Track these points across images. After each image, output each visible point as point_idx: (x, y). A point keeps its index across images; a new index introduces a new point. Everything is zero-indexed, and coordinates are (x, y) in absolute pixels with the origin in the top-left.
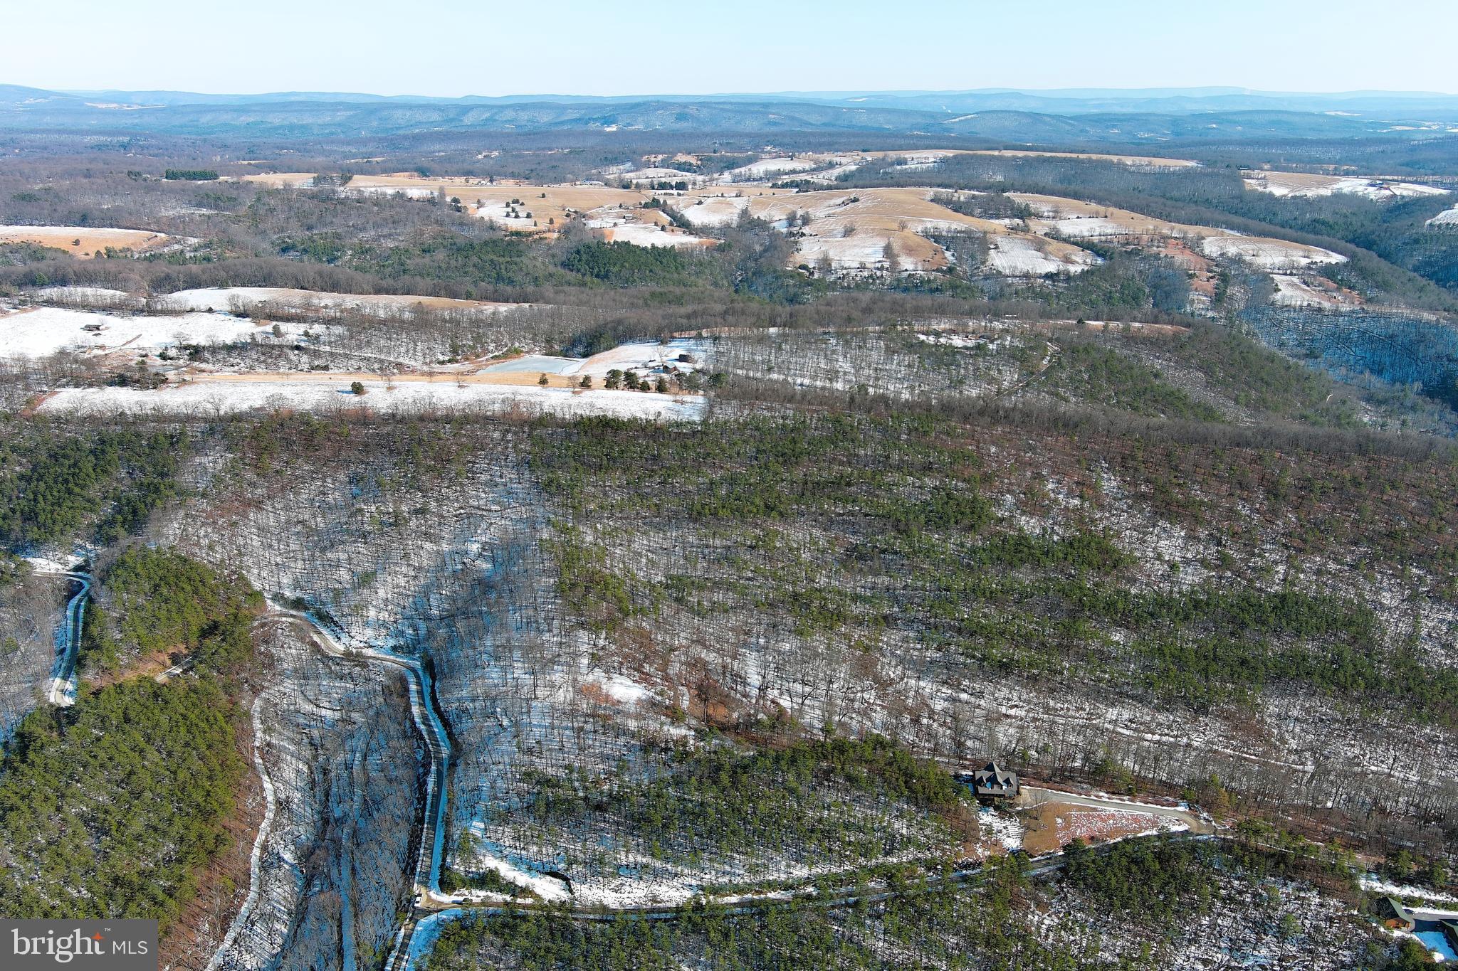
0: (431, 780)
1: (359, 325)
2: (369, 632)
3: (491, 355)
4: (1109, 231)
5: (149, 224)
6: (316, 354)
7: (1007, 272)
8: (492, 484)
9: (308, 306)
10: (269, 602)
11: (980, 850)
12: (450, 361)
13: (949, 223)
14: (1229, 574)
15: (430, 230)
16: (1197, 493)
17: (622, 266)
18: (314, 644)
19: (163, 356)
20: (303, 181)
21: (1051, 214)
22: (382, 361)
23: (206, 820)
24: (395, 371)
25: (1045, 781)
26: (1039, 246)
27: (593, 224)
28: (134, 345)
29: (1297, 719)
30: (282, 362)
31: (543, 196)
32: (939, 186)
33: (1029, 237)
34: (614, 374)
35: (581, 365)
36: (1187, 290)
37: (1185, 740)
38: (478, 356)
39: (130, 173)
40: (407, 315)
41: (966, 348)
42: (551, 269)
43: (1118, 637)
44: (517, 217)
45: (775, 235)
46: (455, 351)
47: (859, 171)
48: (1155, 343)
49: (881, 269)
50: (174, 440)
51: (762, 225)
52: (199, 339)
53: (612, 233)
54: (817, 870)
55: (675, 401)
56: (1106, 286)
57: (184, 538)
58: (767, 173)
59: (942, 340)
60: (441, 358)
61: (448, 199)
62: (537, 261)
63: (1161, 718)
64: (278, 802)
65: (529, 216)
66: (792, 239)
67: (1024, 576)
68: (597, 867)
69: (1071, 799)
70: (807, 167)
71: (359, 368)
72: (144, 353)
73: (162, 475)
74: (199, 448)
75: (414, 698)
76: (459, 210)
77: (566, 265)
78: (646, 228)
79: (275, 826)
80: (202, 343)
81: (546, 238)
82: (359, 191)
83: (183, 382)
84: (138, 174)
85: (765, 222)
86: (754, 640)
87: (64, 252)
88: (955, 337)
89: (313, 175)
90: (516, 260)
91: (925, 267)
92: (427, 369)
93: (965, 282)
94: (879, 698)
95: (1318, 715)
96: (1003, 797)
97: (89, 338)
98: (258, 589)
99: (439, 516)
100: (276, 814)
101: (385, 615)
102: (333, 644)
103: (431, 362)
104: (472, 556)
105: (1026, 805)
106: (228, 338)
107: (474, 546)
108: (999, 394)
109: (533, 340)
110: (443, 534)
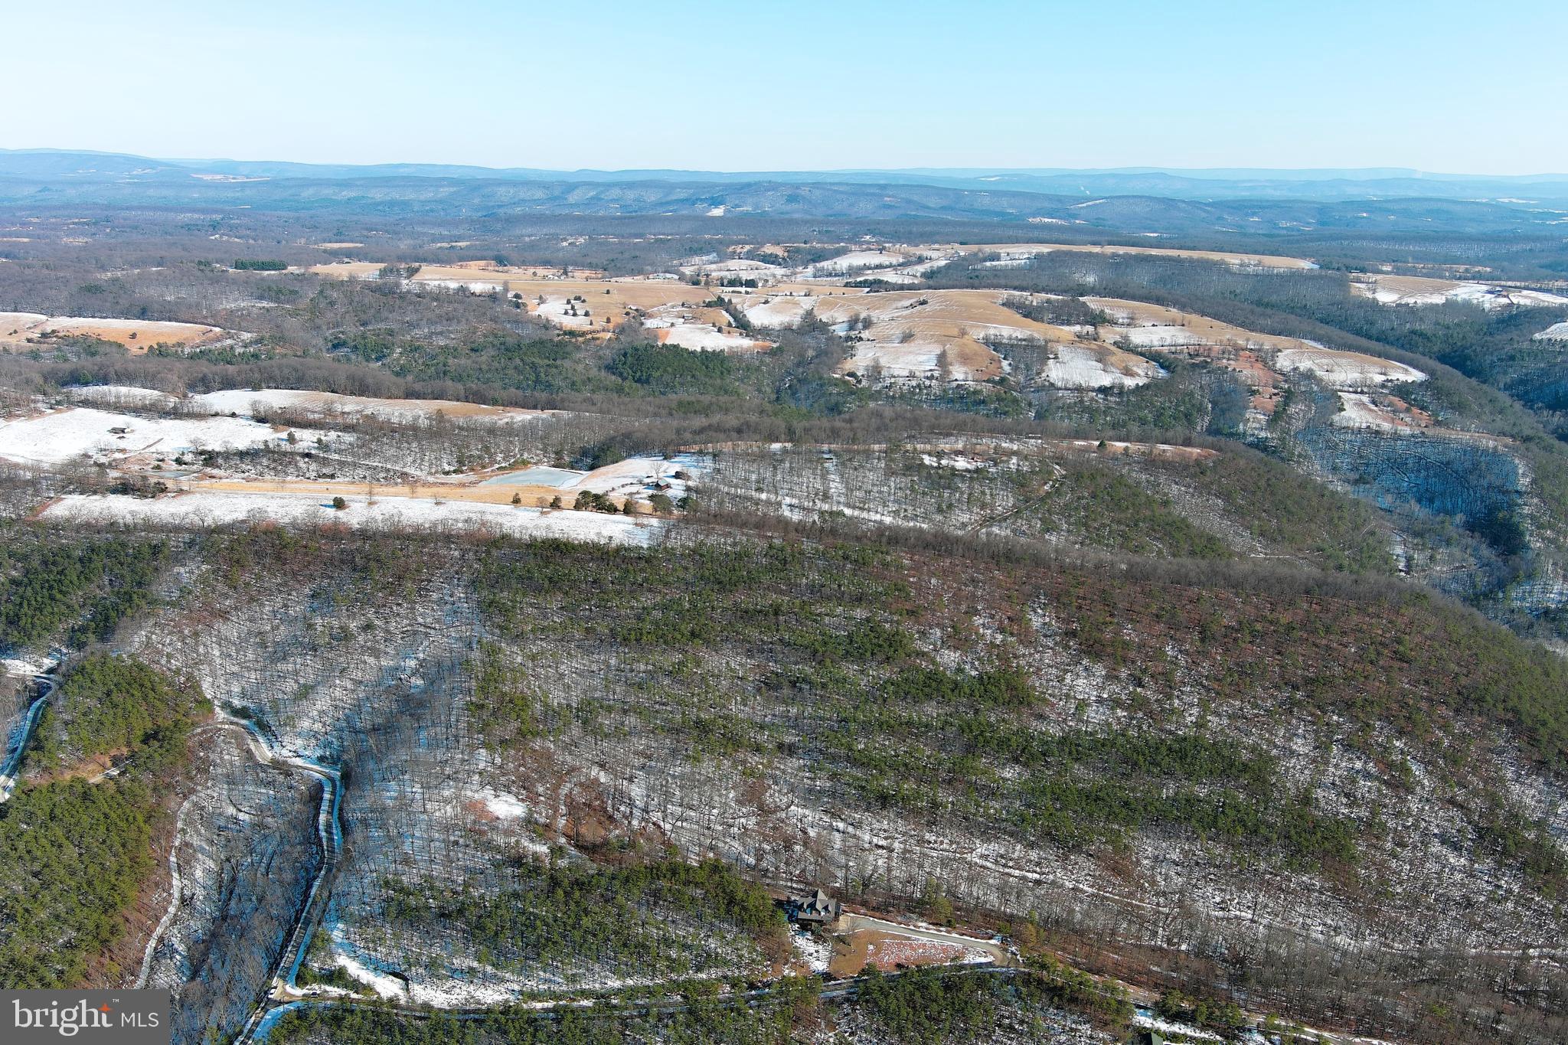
0: (317, 883)
1: (373, 431)
2: (299, 742)
3: (497, 466)
4: (1181, 341)
5: (206, 318)
6: (325, 462)
7: (1060, 384)
8: (441, 602)
9: (329, 412)
10: (218, 710)
11: (787, 971)
12: (455, 472)
13: (1014, 329)
14: (1140, 715)
15: (484, 327)
16: (1129, 633)
17: (665, 371)
18: (249, 751)
19: (179, 461)
20: (368, 271)
21: (1126, 321)
22: (388, 470)
23: (105, 912)
24: (399, 480)
25: (873, 909)
26: (1101, 357)
27: (650, 323)
28: (153, 449)
29: (1173, 862)
30: (291, 470)
31: (608, 292)
32: (1015, 288)
33: (1095, 347)
34: (585, 494)
35: (581, 478)
36: (1246, 408)
37: (1051, 877)
38: (484, 467)
39: (200, 263)
40: (423, 423)
41: (968, 471)
42: (594, 372)
43: (1008, 773)
44: (575, 315)
45: (832, 339)
46: (461, 462)
47: (947, 267)
48: (1176, 469)
49: (931, 378)
50: (156, 550)
51: (823, 327)
52: (213, 445)
53: (667, 333)
54: (629, 982)
55: (636, 524)
56: (1158, 401)
57: (148, 644)
58: (850, 268)
59: (944, 462)
60: (447, 468)
61: (510, 295)
62: (583, 364)
63: (1034, 855)
64: (182, 899)
65: (587, 314)
66: (847, 346)
67: (931, 710)
68: (437, 973)
69: (891, 928)
70: (894, 262)
71: (365, 477)
72: (161, 457)
73: (140, 584)
74: (178, 559)
75: (325, 806)
76: (518, 306)
77: (611, 368)
78: (703, 329)
79: (174, 921)
80: (217, 449)
81: (598, 339)
82: (422, 285)
83: (181, 492)
84: (208, 264)
85: (826, 325)
86: (653, 764)
87: (120, 346)
88: (959, 458)
89: (382, 265)
90: (559, 362)
91: (976, 377)
92: (431, 479)
93: (1015, 394)
94: (758, 824)
95: (1195, 858)
96: (820, 922)
97: (113, 441)
98: (209, 697)
99: (388, 631)
100: (179, 909)
101: (318, 726)
102: (264, 751)
103: (436, 472)
104: (408, 672)
105: (843, 931)
106: (242, 445)
107: (412, 663)
108: (991, 520)
109: (545, 450)
110: (388, 650)
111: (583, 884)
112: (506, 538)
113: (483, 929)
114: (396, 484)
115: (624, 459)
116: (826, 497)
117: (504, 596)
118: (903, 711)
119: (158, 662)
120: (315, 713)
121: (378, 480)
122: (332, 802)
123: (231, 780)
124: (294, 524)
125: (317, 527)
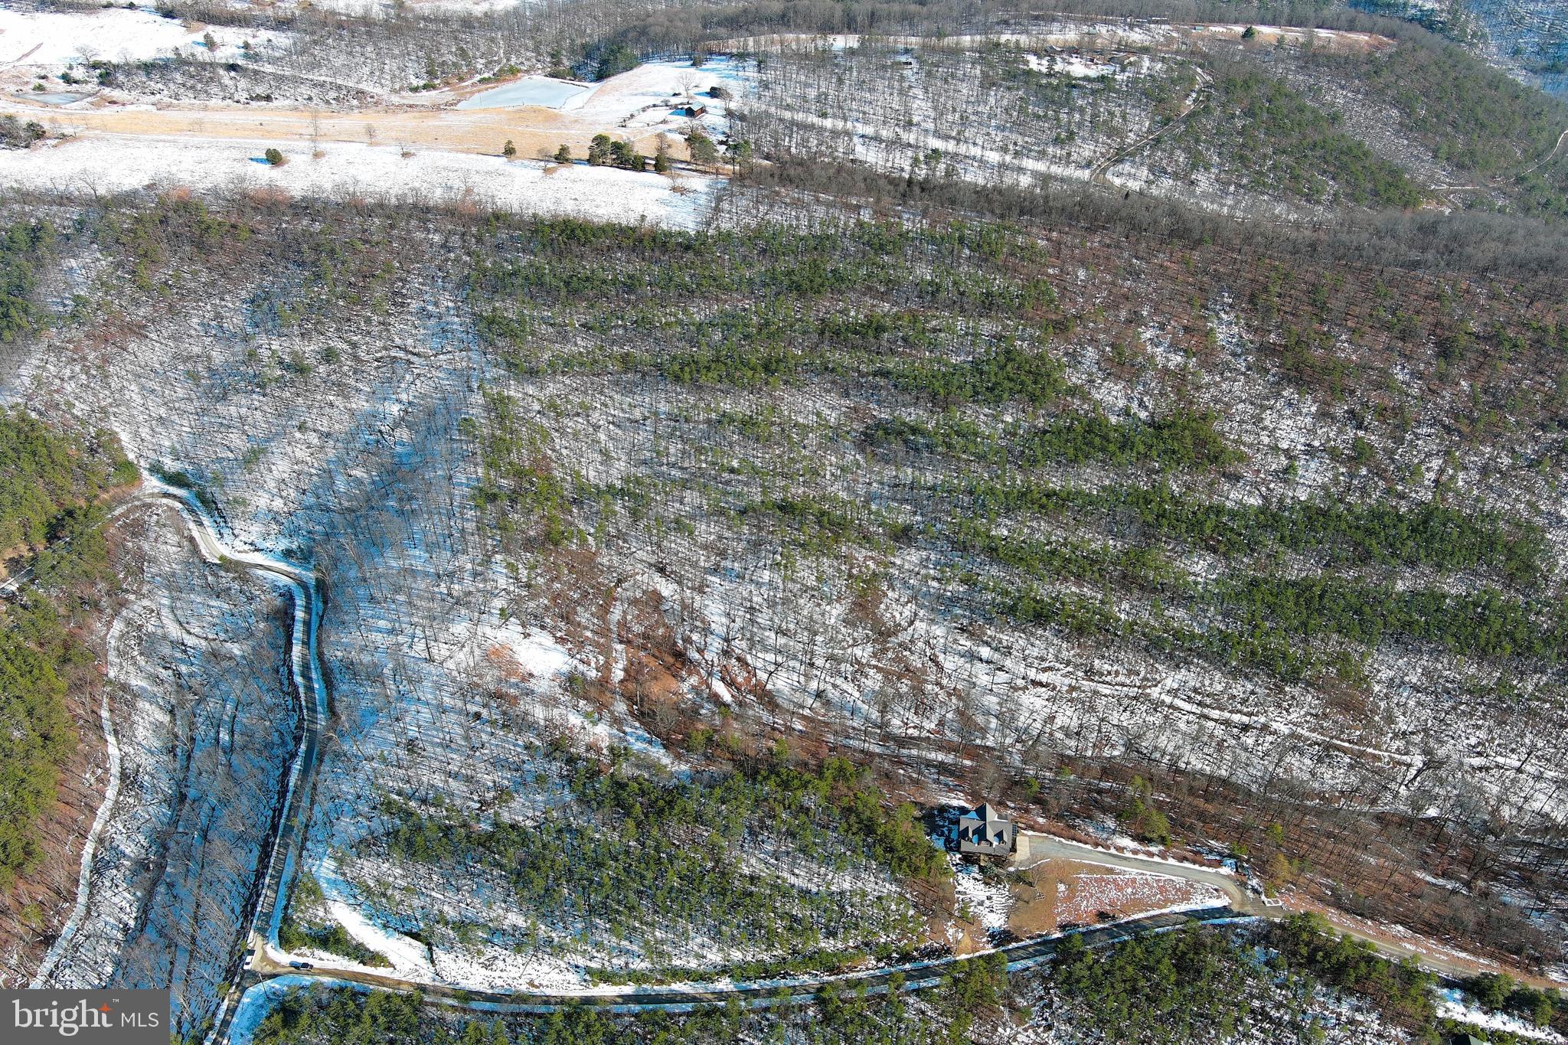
0: (297, 766)
2: (256, 529)
3: (478, 77)
6: (257, 77)
8: (424, 314)
10: (145, 474)
11: (951, 931)
12: (425, 88)
14: (1364, 471)
16: (1345, 350)
18: (191, 540)
19: (66, 79)
22: (339, 88)
23: (15, 821)
24: (355, 102)
28: (30, 61)
29: (1413, 688)
30: (215, 89)
34: (600, 140)
35: (587, 95)
37: (1262, 719)
38: (462, 80)
40: (378, 13)
41: (1087, 79)
46: (431, 73)
48: (1342, 64)
50: (36, 234)
52: (109, 55)
54: (736, 954)
55: (674, 189)
59: (1057, 67)
60: (414, 82)
63: (1239, 689)
64: (124, 776)
68: (470, 937)
71: (310, 99)
72: (43, 73)
73: (18, 291)
74: (67, 247)
75: (298, 632)
79: (117, 810)
80: (114, 60)
83: (63, 138)
86: (728, 564)
88: (1075, 61)
92: (395, 99)
94: (874, 655)
95: (1441, 681)
96: (991, 856)
98: (131, 456)
99: (355, 358)
100: (120, 792)
101: (278, 504)
102: (214, 545)
103: (401, 89)
104: (389, 421)
105: (1021, 863)
106: (143, 54)
107: (395, 409)
109: (537, 52)
110: (360, 385)
112: (501, 215)
114: (351, 108)
115: (640, 64)
116: (909, 123)
120: (272, 484)
121: (328, 102)
122: (307, 624)
123: (171, 584)
124: (215, 192)
125: (245, 196)
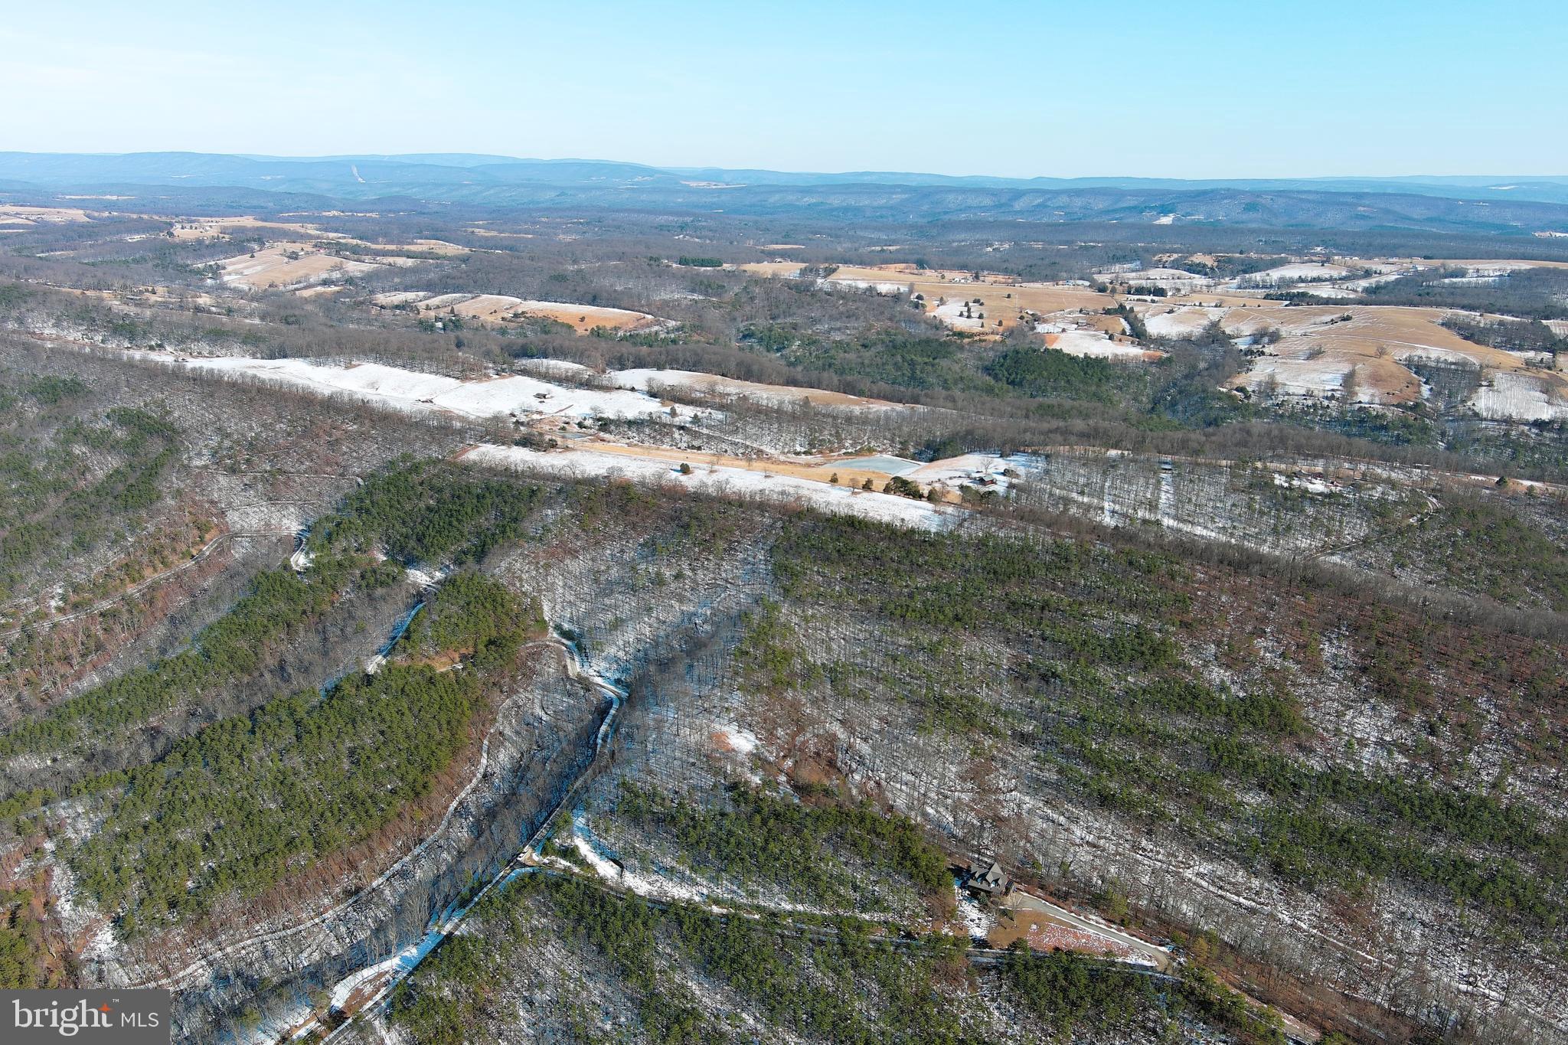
1: (744, 412)
2: (604, 665)
3: (844, 451)
5: (642, 306)
6: (696, 435)
7: (1485, 414)
8: (745, 561)
9: (712, 392)
10: (551, 629)
11: (945, 930)
12: (805, 453)
13: (1447, 352)
14: (1425, 764)
15: (880, 325)
16: (1438, 678)
17: (1040, 374)
18: (565, 667)
19: (580, 425)
20: (790, 270)
22: (747, 447)
24: (755, 456)
25: (1051, 894)
26: (1549, 387)
27: (1041, 328)
28: (563, 414)
29: (1423, 924)
30: (667, 439)
31: (1009, 296)
32: (1463, 307)
33: (1545, 376)
34: (896, 479)
37: (1269, 909)
38: (832, 451)
39: (651, 259)
40: (788, 407)
41: (1322, 494)
42: (970, 372)
43: (1249, 798)
44: (969, 317)
45: (1230, 352)
46: (812, 445)
47: (1397, 282)
49: (1333, 397)
50: (533, 494)
51: (1225, 339)
52: (610, 414)
53: (1056, 338)
54: (800, 907)
55: (935, 512)
57: (511, 571)
58: (1282, 280)
59: (1296, 482)
60: (798, 448)
61: (913, 297)
62: (964, 363)
63: (1256, 883)
64: (485, 776)
66: (1246, 360)
67: (1183, 724)
68: (646, 866)
69: (1061, 914)
70: (1335, 276)
71: (724, 451)
72: (567, 420)
73: (515, 520)
74: (549, 502)
75: (608, 720)
76: (917, 306)
77: (988, 370)
78: (1095, 335)
79: (474, 791)
80: (612, 417)
81: (985, 341)
82: (834, 284)
83: (567, 449)
84: (657, 259)
85: (1230, 337)
86: (891, 729)
87: (570, 327)
88: (1318, 481)
89: (803, 265)
90: (937, 361)
91: (1384, 401)
92: (782, 458)
93: (1427, 421)
95: (1450, 924)
96: (988, 893)
97: (535, 404)
98: (547, 619)
99: (694, 581)
100: (480, 782)
101: (621, 654)
102: (575, 667)
103: (789, 452)
104: (703, 618)
105: (1010, 906)
106: (630, 415)
107: (708, 612)
108: (1334, 549)
109: (893, 441)
110: (692, 597)
111: (779, 815)
112: (811, 510)
113: (686, 835)
114: (747, 459)
115: (963, 454)
116: (1153, 506)
117: (795, 562)
118: (1149, 719)
119: (514, 585)
120: (621, 643)
121: (736, 455)
123: (546, 688)
124: (643, 484)
125: (660, 487)
